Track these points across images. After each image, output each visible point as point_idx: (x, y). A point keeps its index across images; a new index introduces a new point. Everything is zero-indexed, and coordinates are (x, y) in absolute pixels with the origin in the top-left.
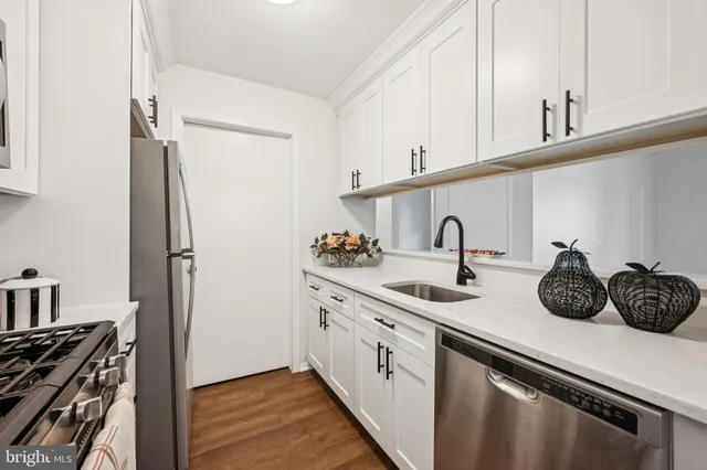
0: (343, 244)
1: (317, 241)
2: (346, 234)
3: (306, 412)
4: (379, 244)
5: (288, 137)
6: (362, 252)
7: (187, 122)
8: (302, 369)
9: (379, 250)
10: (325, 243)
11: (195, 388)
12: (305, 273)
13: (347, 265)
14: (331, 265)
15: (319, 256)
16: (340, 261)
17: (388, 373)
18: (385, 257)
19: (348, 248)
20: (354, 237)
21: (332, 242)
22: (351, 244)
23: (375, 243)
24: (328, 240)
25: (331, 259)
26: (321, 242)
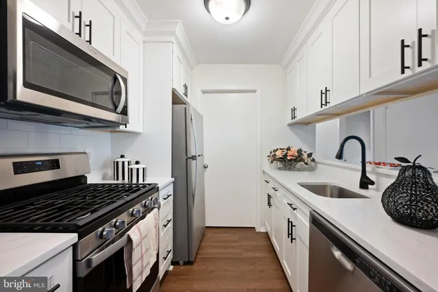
0: (286, 155)
1: (271, 153)
2: (289, 149)
3: (257, 254)
4: (313, 156)
5: (254, 91)
6: (300, 161)
7: (204, 92)
8: (262, 231)
9: (313, 160)
10: (275, 155)
11: (207, 227)
12: (264, 172)
13: (290, 169)
14: (280, 169)
15: (272, 162)
16: (285, 166)
17: (292, 239)
18: (319, 165)
19: (288, 158)
20: (294, 151)
21: (279, 154)
22: (291, 156)
23: (310, 155)
24: (277, 153)
25: (279, 164)
26: (273, 154)
